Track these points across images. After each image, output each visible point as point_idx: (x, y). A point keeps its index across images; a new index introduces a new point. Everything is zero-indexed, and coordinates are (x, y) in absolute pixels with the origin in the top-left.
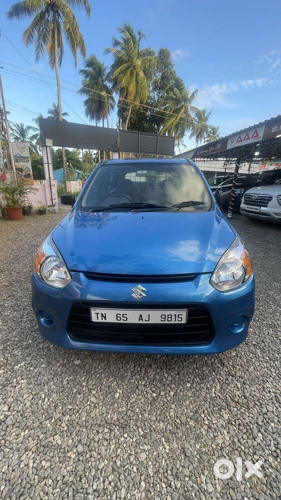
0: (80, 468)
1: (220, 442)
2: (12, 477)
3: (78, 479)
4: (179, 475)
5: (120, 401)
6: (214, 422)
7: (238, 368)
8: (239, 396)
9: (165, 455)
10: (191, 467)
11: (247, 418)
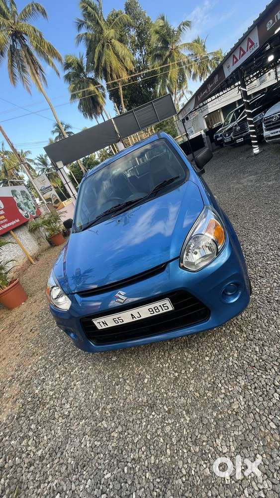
0: (121, 443)
3: (120, 452)
4: (197, 441)
5: (148, 385)
6: (230, 389)
8: (256, 359)
9: (186, 426)
10: (208, 433)
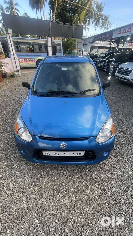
0: (43, 207)
1: (94, 195)
2: (19, 210)
3: (43, 210)
4: (79, 208)
5: (57, 180)
6: (93, 188)
7: (104, 165)
8: (103, 177)
9: (74, 201)
10: (83, 205)
11: (105, 187)
